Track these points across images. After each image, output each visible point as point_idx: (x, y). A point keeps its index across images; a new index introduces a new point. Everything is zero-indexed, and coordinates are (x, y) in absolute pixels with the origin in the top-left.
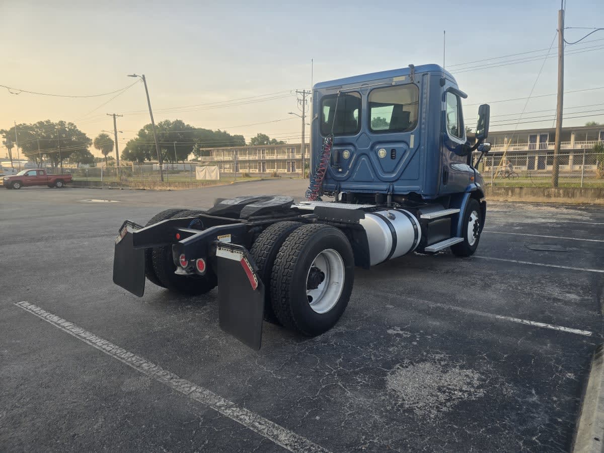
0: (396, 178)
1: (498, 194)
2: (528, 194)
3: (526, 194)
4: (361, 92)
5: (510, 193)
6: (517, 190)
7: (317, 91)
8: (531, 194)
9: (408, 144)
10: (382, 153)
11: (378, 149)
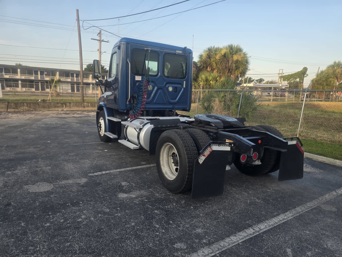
0: (177, 102)
1: (58, 107)
2: (74, 106)
3: (73, 106)
5: (64, 106)
6: (68, 104)
7: (129, 44)
8: (75, 106)
9: (182, 85)
10: (171, 89)
11: (168, 87)
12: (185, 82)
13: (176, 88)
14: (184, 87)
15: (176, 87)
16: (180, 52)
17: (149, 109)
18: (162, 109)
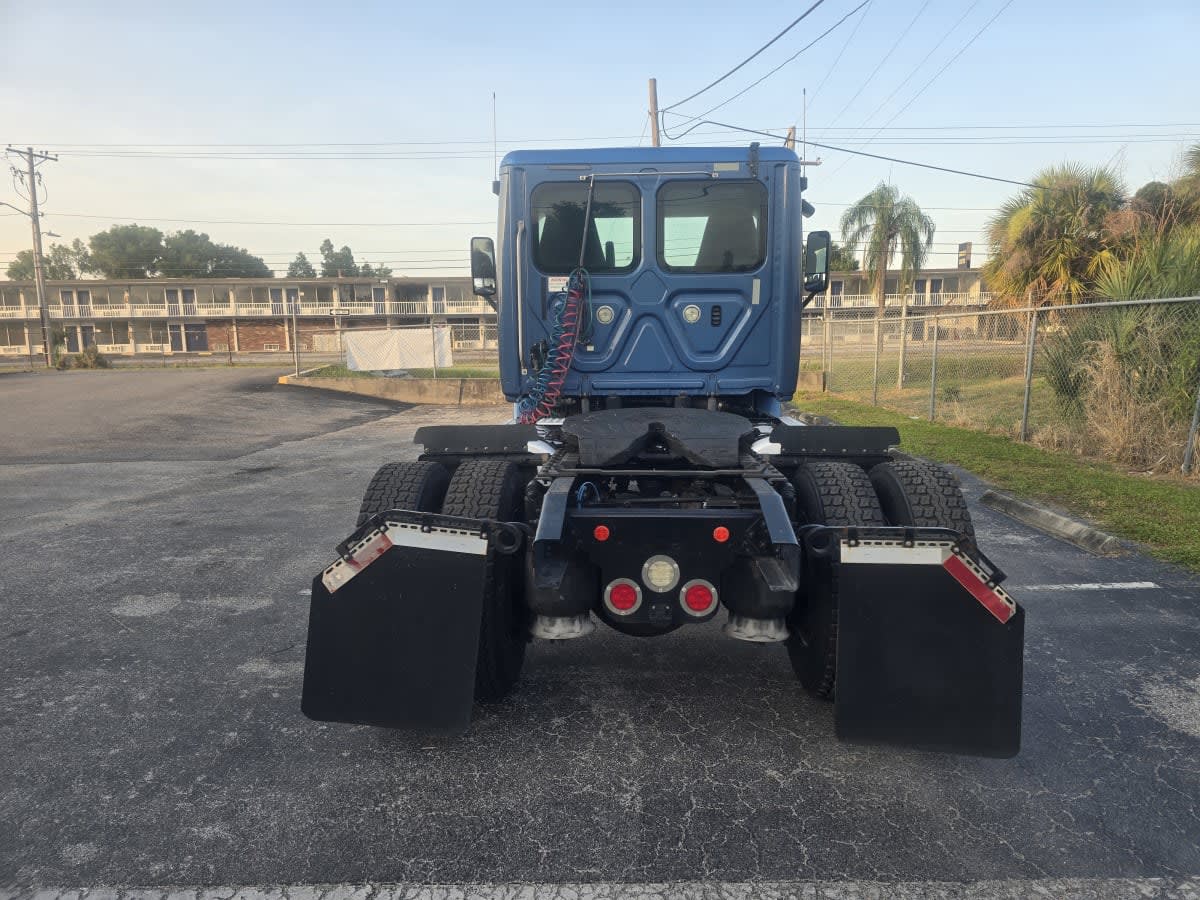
0: (724, 364)
4: (638, 184)
7: (523, 170)
9: (748, 296)
10: (692, 314)
11: (683, 306)
12: (757, 283)
13: (717, 308)
14: (756, 300)
15: (719, 307)
16: (734, 167)
17: (604, 393)
18: (663, 393)
